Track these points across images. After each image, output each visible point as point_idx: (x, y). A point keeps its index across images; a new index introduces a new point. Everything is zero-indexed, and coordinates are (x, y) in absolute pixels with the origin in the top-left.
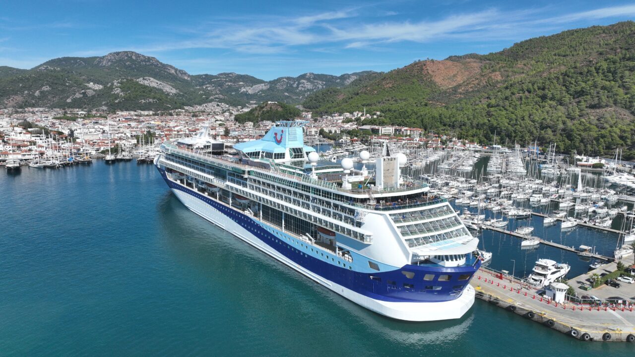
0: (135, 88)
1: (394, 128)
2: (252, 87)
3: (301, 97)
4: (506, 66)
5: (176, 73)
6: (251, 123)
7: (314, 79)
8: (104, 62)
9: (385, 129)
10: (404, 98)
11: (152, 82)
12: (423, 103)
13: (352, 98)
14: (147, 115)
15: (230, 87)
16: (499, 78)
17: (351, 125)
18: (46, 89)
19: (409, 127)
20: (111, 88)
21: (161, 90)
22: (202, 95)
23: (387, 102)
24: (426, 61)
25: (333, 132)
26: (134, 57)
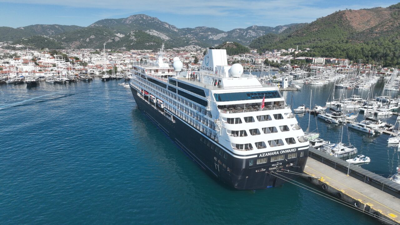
0: (143, 36)
1: (324, 59)
2: (216, 35)
3: (248, 42)
5: (169, 27)
7: (258, 29)
8: (128, 21)
10: (327, 38)
11: (155, 33)
12: (345, 41)
15: (202, 35)
17: (288, 57)
18: (92, 37)
20: (129, 36)
22: (184, 40)
23: (313, 41)
24: (345, 10)
25: (275, 62)
26: (145, 18)
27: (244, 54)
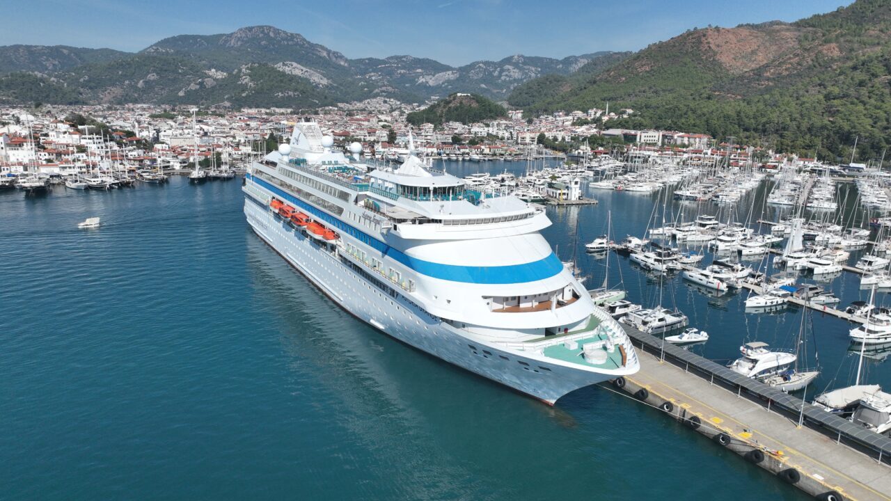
0: (269, 76)
1: (661, 133)
2: (434, 76)
3: (504, 91)
4: (849, 34)
5: (329, 56)
6: (430, 125)
7: (524, 63)
8: (233, 41)
9: (646, 134)
10: (669, 88)
11: (296, 69)
12: (705, 95)
13: (585, 88)
14: (283, 114)
15: (402, 75)
16: (836, 53)
17: (588, 129)
18: (152, 78)
19: (685, 132)
20: (238, 77)
21: (307, 80)
22: (363, 87)
23: (642, 94)
24: (707, 29)
25: (560, 139)
26: (272, 34)
27: (495, 119)
